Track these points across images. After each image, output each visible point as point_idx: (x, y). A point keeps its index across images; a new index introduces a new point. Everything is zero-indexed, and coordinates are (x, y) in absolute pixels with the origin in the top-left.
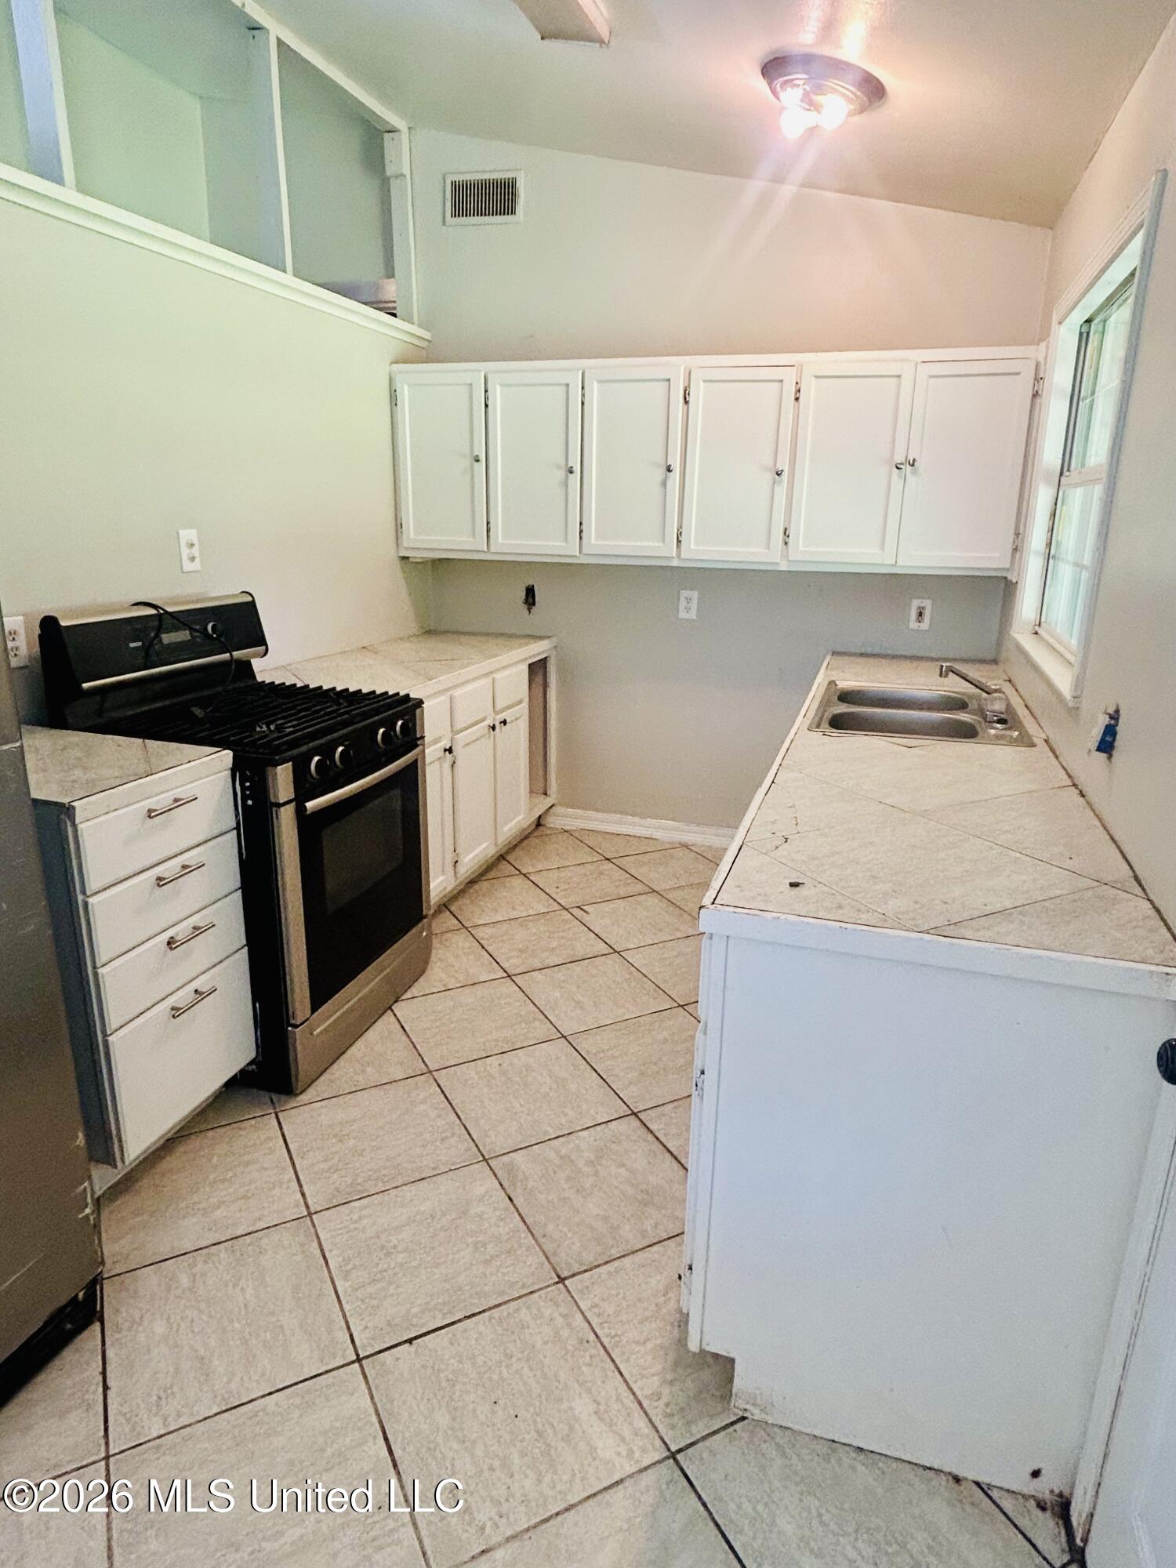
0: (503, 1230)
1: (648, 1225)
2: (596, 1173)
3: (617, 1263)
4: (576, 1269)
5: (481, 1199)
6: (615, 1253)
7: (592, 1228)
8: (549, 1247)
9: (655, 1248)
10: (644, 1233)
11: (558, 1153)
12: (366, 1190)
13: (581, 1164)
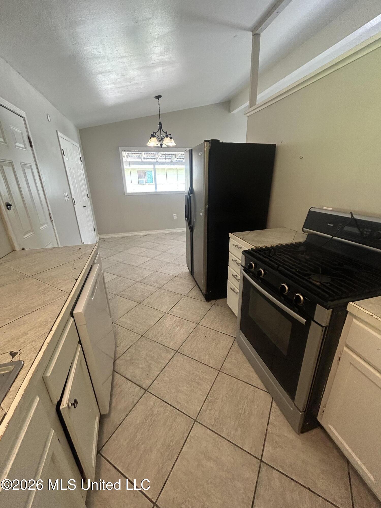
0: (160, 339)
1: (129, 355)
2: (147, 362)
3: (133, 344)
4: (140, 339)
5: (170, 342)
6: (134, 345)
7: (141, 348)
8: (148, 340)
9: (126, 350)
10: (129, 353)
11: (161, 363)
12: (194, 332)
13: (153, 363)
